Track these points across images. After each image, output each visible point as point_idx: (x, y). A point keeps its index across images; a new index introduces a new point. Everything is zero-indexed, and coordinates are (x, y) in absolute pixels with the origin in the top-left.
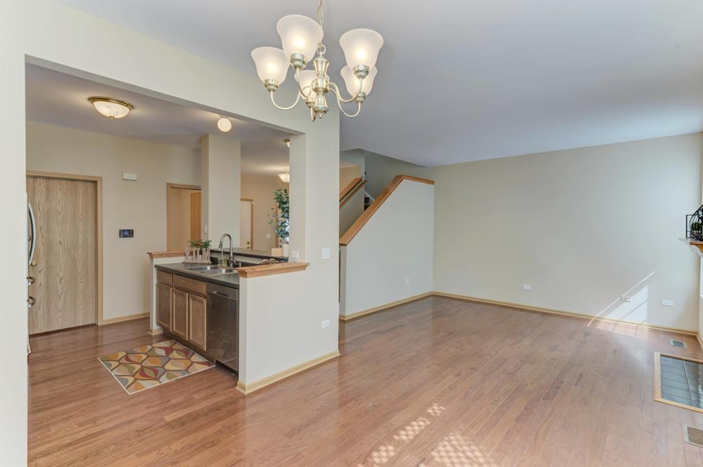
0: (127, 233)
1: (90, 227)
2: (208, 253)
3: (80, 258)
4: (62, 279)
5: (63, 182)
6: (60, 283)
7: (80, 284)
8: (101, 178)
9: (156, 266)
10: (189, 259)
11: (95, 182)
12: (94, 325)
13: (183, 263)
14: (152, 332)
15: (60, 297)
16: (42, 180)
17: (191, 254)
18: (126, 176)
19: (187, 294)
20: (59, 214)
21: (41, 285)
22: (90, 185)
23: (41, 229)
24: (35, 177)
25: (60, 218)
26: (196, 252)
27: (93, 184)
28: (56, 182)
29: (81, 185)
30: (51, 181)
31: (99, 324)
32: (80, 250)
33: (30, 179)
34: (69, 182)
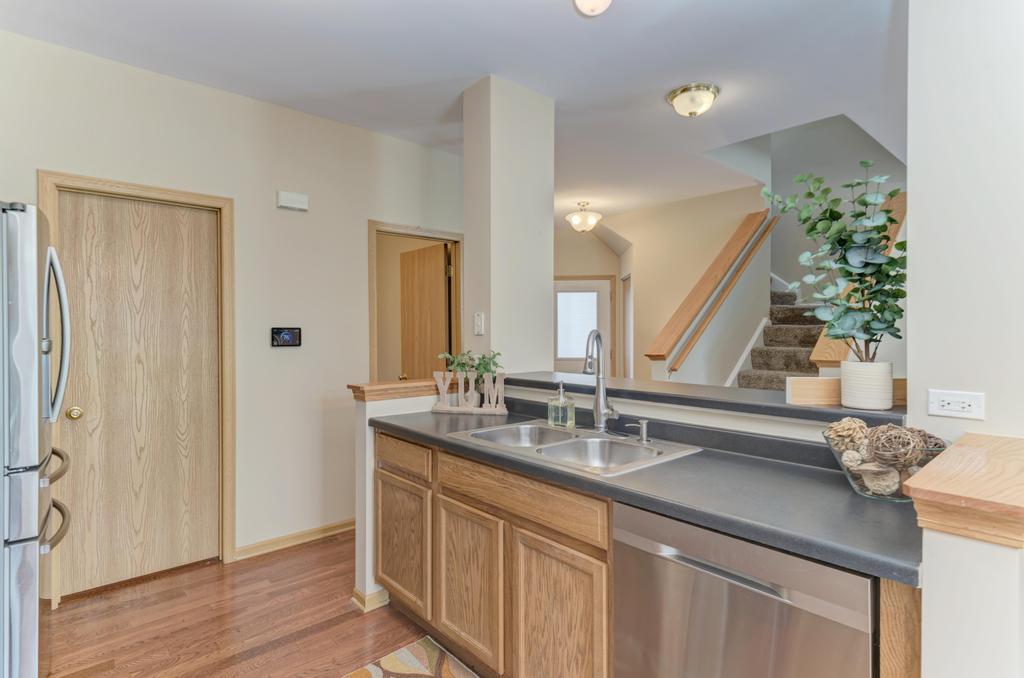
0: (285, 337)
1: (207, 322)
2: (500, 385)
3: (184, 397)
4: (142, 449)
5: (146, 209)
6: (139, 458)
7: (184, 460)
8: (231, 201)
9: (373, 423)
10: (446, 404)
11: (217, 211)
12: (216, 561)
13: (433, 413)
14: (363, 602)
15: (136, 495)
16: (95, 202)
17: (453, 387)
18: (287, 198)
19: (501, 523)
20: (137, 288)
21: (92, 467)
22: (205, 217)
23: (93, 324)
24: (79, 192)
25: (138, 297)
26: (467, 383)
27: (213, 216)
28: (127, 206)
29: (184, 215)
30: (117, 204)
31: (228, 560)
32: (185, 377)
33: (68, 198)
34: (158, 209)
